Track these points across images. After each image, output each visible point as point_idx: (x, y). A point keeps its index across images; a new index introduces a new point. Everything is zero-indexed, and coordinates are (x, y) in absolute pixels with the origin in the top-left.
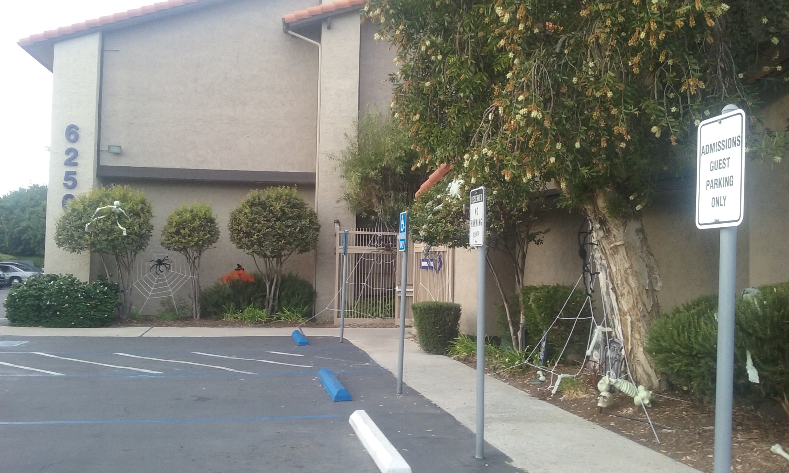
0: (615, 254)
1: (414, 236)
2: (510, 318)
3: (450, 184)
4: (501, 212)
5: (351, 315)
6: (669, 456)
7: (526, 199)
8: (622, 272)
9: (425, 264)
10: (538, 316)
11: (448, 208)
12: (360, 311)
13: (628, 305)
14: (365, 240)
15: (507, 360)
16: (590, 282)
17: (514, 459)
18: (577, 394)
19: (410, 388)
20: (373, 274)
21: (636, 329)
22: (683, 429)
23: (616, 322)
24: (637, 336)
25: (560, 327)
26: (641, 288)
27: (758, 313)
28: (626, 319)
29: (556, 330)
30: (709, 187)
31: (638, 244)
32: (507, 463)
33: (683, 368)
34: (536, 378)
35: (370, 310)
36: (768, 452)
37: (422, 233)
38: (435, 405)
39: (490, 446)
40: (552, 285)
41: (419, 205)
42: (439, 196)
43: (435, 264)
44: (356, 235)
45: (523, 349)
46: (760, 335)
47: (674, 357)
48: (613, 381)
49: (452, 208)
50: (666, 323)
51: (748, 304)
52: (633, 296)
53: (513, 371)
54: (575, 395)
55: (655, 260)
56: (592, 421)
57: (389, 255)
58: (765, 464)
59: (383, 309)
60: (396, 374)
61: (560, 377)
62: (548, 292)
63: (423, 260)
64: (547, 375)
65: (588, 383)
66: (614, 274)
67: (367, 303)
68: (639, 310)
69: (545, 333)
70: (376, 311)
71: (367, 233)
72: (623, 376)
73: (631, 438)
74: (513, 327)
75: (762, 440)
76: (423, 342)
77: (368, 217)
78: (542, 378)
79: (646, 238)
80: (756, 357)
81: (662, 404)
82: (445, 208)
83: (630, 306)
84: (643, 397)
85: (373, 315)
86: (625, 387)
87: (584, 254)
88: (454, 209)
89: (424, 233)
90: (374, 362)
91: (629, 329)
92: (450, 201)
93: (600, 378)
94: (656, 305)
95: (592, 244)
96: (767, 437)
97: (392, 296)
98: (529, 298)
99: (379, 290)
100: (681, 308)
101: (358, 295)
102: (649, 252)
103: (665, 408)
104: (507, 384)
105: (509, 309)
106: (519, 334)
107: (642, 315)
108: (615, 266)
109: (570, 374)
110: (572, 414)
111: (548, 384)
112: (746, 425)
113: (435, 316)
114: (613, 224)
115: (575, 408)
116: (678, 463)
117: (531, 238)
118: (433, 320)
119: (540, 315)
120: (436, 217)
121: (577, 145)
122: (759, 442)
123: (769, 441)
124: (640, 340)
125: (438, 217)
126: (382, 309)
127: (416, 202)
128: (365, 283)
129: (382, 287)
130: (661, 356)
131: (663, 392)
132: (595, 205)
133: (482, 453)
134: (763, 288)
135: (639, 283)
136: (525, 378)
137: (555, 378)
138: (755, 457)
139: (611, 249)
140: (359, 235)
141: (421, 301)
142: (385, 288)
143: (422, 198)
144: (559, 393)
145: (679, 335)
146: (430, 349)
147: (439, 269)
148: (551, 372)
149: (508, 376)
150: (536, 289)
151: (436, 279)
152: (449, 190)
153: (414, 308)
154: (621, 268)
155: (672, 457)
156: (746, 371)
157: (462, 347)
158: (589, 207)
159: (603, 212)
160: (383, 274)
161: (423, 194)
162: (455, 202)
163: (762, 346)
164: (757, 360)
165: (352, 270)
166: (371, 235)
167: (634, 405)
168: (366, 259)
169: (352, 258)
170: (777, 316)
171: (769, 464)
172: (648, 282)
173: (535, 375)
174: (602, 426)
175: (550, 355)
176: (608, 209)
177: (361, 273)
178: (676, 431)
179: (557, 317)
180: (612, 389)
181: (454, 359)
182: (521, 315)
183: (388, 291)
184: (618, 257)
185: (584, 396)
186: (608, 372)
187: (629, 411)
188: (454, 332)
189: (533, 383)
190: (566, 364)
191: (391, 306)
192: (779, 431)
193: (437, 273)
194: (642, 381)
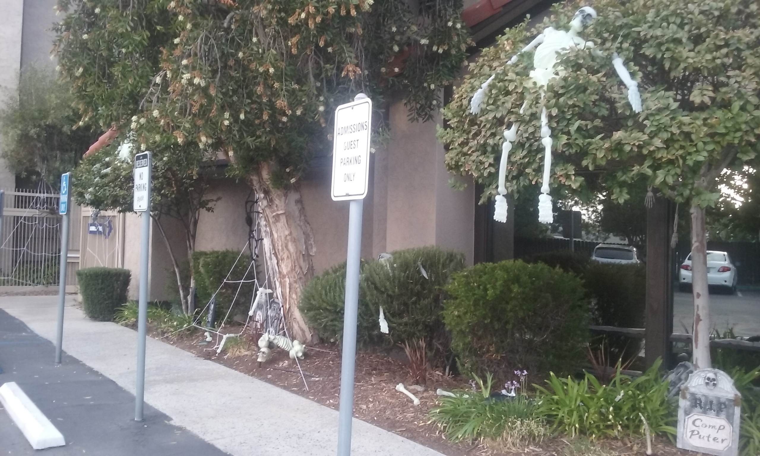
0: (277, 222)
1: (79, 199)
2: (181, 282)
3: (119, 147)
4: (173, 179)
5: (8, 282)
6: (316, 402)
7: (197, 167)
8: (283, 238)
9: (93, 228)
10: (206, 280)
11: (117, 172)
12: (19, 278)
13: (287, 268)
14: (26, 202)
15: (175, 323)
16: (255, 248)
17: (173, 418)
18: (240, 352)
19: (71, 357)
20: (35, 238)
21: (293, 290)
22: (328, 377)
23: (278, 284)
24: (294, 296)
25: (227, 290)
26: (298, 253)
27: (389, 274)
28: (285, 281)
29: (224, 293)
30: (343, 163)
31: (297, 213)
32: (166, 422)
33: (330, 323)
34: (203, 340)
35: (30, 277)
36: (394, 390)
37: (87, 196)
38: (97, 372)
39: (149, 407)
40: (221, 250)
41: (85, 167)
42: (107, 159)
43: (104, 230)
44: (16, 196)
45: (192, 312)
46: (390, 293)
47: (321, 314)
48: (272, 337)
49: (122, 172)
50: (316, 284)
51: (382, 266)
52: (292, 261)
53: (181, 333)
54: (238, 352)
55: (311, 228)
56: (252, 375)
57: (53, 219)
58: (391, 401)
59: (46, 276)
60: (55, 342)
61: (225, 337)
62: (217, 257)
63: (91, 225)
64: (213, 336)
65: (251, 341)
66: (276, 240)
67: (27, 270)
68: (296, 273)
69: (214, 296)
70: (37, 278)
71: (28, 194)
72: (281, 332)
73: (285, 388)
74: (183, 292)
75: (391, 381)
76: (89, 309)
77: (28, 177)
78: (209, 339)
79: (304, 208)
80: (386, 311)
81: (313, 356)
82: (114, 172)
83: (289, 269)
84: (297, 350)
85: (34, 282)
86: (282, 342)
87: (250, 221)
88: (124, 173)
89: (90, 197)
90: (32, 332)
91: (288, 290)
92: (119, 164)
93: (260, 335)
94: (311, 269)
95: (258, 212)
96: (394, 378)
97: (57, 262)
98: (199, 263)
99: (42, 256)
100: (330, 271)
101: (16, 262)
102: (306, 221)
103: (315, 359)
104: (174, 347)
105: (180, 274)
106: (189, 298)
107: (299, 277)
108: (277, 232)
109: (235, 333)
110: (234, 370)
111: (214, 344)
112: (379, 369)
113: (102, 282)
114: (276, 195)
115: (237, 364)
116: (323, 406)
117: (203, 205)
118: (100, 286)
119: (209, 279)
120: (104, 180)
121: (242, 116)
122: (387, 383)
123: (395, 382)
124: (296, 299)
125: (106, 180)
126: (44, 275)
127: (82, 164)
128: (25, 248)
129: (45, 252)
130: (312, 313)
131: (315, 345)
132: (259, 175)
133: (142, 414)
134: (394, 253)
135: (297, 248)
136: (193, 340)
137: (221, 338)
138: (384, 396)
139: (273, 217)
140: (19, 196)
141: (87, 267)
142: (49, 253)
143: (90, 160)
144: (224, 351)
145: (326, 295)
146: (96, 316)
147: (109, 235)
148: (217, 333)
149: (176, 339)
150: (205, 254)
151: (105, 245)
152: (118, 154)
153: (79, 274)
154: (282, 235)
155: (318, 401)
156: (379, 323)
157: (131, 313)
158: (255, 178)
159: (268, 183)
160: (46, 238)
161: (90, 156)
162: (125, 166)
163: (392, 302)
164: (387, 314)
165: (10, 233)
166: (33, 197)
167: (289, 358)
168: (26, 223)
169: (10, 221)
170: (404, 277)
171: (393, 401)
172: (304, 247)
173: (202, 337)
174: (260, 379)
175: (218, 316)
176: (271, 180)
177: (21, 237)
178: (323, 379)
179: (225, 281)
180: (271, 345)
181: (122, 325)
182: (192, 280)
183: (52, 257)
184: (279, 225)
185: (246, 353)
186: (268, 330)
187: (285, 364)
188: (122, 298)
189: (200, 344)
190: (232, 324)
191: (55, 273)
192: (404, 373)
193: (106, 238)
194: (298, 336)
